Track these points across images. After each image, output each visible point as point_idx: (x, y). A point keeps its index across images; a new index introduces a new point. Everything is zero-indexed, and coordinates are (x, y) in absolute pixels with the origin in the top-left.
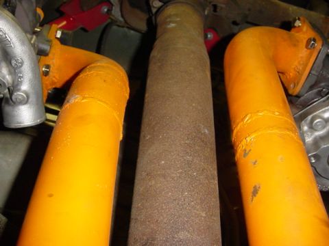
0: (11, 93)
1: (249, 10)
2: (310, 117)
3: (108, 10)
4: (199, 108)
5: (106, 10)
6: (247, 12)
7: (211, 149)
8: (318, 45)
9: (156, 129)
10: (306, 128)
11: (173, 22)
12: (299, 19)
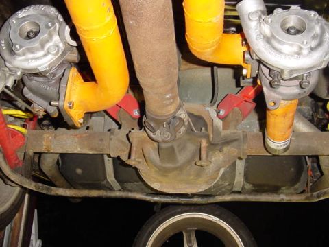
0: (260, 17)
1: (111, 139)
2: (60, 53)
3: (219, 113)
4: (139, 37)
5: (221, 112)
6: (112, 136)
7: (126, 11)
8: (66, 105)
9: (163, 16)
10: (61, 45)
11: (168, 99)
12: (81, 124)
